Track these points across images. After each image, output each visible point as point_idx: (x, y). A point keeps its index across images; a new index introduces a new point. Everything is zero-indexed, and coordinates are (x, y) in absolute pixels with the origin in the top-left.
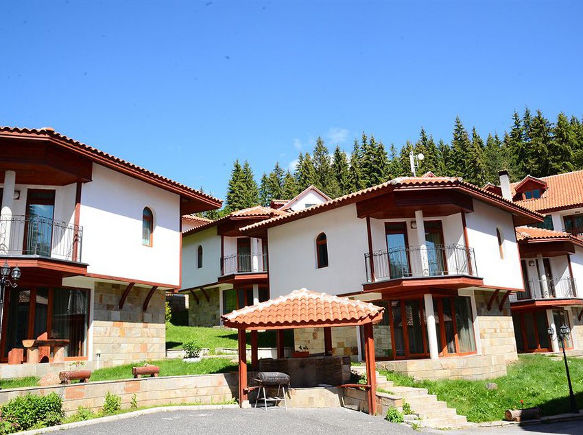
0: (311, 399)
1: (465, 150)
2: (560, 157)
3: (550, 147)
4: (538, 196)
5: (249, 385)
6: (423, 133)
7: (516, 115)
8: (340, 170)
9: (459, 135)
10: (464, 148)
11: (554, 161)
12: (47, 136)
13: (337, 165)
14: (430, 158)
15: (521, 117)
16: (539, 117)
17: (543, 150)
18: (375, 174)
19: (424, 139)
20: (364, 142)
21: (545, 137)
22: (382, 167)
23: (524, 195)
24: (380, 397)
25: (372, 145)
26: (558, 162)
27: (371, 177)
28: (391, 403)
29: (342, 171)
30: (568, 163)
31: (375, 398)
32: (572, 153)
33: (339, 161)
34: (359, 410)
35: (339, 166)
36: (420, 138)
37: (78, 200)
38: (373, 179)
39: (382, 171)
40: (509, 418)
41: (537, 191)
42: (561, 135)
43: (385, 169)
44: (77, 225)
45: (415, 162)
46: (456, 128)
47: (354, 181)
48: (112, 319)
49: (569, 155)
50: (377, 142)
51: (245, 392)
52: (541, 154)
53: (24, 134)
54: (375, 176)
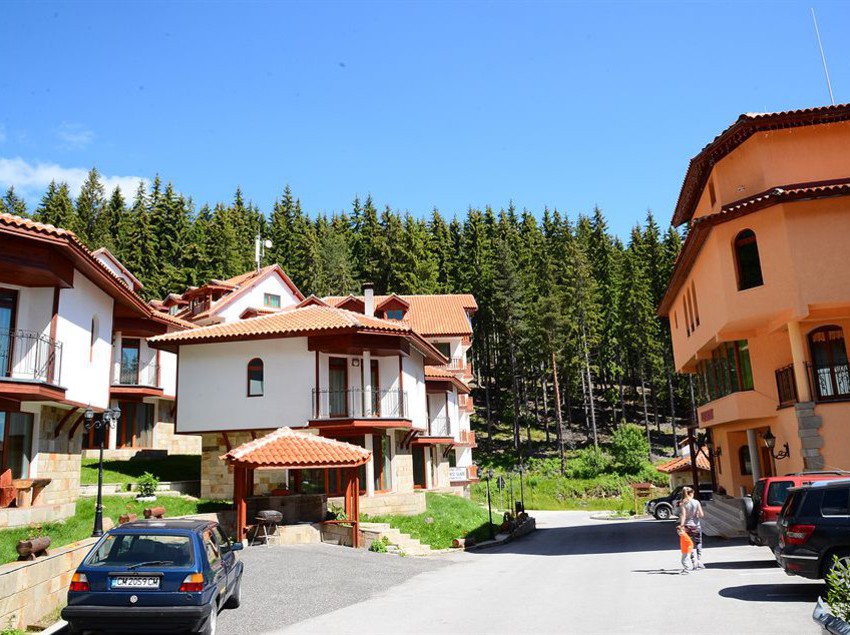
0: (299, 536)
1: (291, 230)
2: (404, 265)
3: (393, 251)
4: (400, 318)
5: (247, 524)
6: (238, 194)
7: (357, 201)
8: (118, 221)
9: (285, 209)
10: (289, 226)
11: (398, 269)
12: (67, 241)
13: (113, 213)
14: (246, 230)
15: (362, 205)
16: (387, 214)
17: (386, 252)
18: (168, 237)
19: (239, 203)
20: (156, 188)
21: (390, 238)
22: (179, 230)
23: (385, 314)
24: (363, 532)
25: (168, 196)
26: (402, 271)
27: (160, 239)
28: (374, 536)
29: (119, 224)
30: (412, 275)
31: (359, 532)
32: (417, 263)
33: (117, 208)
34: (340, 544)
35: (117, 215)
36: (234, 200)
37: (55, 311)
38: (163, 243)
39: (178, 235)
40: (456, 545)
41: (401, 312)
42: (409, 240)
43: (182, 231)
44: (53, 338)
45: (261, 248)
46: (284, 199)
47: (140, 241)
48: (50, 450)
49: (414, 265)
50: (176, 195)
51: (245, 530)
52: (384, 257)
53: (41, 235)
54: (166, 239)
